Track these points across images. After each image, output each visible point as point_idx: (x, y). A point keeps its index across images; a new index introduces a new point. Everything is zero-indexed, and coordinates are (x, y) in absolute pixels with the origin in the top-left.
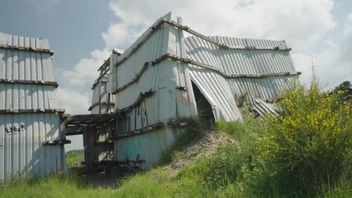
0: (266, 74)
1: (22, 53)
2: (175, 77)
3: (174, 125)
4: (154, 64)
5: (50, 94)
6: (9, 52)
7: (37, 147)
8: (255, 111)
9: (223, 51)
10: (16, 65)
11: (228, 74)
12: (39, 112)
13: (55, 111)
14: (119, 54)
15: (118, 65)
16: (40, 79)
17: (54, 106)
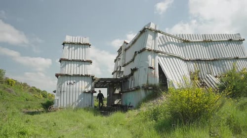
0: (215, 58)
1: (76, 46)
2: (148, 61)
3: (146, 88)
4: (139, 52)
5: (88, 66)
6: (71, 45)
7: (80, 94)
8: (204, 82)
9: (186, 43)
10: (73, 51)
11: (187, 58)
12: (82, 76)
13: (89, 76)
14: (127, 44)
15: (126, 50)
16: (84, 59)
17: (90, 73)
